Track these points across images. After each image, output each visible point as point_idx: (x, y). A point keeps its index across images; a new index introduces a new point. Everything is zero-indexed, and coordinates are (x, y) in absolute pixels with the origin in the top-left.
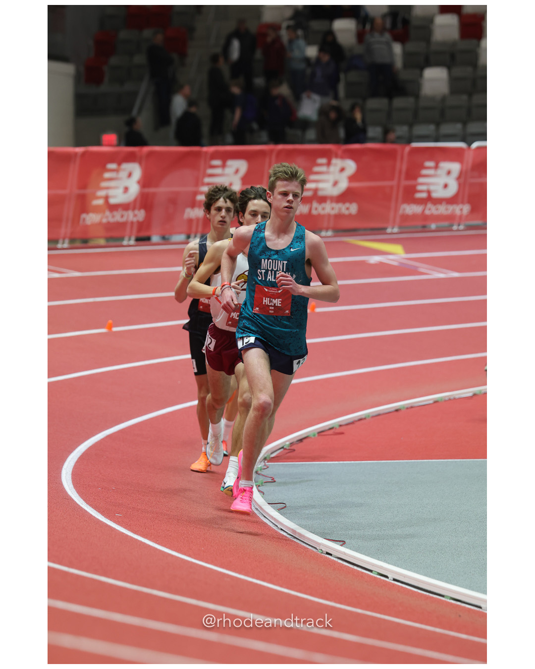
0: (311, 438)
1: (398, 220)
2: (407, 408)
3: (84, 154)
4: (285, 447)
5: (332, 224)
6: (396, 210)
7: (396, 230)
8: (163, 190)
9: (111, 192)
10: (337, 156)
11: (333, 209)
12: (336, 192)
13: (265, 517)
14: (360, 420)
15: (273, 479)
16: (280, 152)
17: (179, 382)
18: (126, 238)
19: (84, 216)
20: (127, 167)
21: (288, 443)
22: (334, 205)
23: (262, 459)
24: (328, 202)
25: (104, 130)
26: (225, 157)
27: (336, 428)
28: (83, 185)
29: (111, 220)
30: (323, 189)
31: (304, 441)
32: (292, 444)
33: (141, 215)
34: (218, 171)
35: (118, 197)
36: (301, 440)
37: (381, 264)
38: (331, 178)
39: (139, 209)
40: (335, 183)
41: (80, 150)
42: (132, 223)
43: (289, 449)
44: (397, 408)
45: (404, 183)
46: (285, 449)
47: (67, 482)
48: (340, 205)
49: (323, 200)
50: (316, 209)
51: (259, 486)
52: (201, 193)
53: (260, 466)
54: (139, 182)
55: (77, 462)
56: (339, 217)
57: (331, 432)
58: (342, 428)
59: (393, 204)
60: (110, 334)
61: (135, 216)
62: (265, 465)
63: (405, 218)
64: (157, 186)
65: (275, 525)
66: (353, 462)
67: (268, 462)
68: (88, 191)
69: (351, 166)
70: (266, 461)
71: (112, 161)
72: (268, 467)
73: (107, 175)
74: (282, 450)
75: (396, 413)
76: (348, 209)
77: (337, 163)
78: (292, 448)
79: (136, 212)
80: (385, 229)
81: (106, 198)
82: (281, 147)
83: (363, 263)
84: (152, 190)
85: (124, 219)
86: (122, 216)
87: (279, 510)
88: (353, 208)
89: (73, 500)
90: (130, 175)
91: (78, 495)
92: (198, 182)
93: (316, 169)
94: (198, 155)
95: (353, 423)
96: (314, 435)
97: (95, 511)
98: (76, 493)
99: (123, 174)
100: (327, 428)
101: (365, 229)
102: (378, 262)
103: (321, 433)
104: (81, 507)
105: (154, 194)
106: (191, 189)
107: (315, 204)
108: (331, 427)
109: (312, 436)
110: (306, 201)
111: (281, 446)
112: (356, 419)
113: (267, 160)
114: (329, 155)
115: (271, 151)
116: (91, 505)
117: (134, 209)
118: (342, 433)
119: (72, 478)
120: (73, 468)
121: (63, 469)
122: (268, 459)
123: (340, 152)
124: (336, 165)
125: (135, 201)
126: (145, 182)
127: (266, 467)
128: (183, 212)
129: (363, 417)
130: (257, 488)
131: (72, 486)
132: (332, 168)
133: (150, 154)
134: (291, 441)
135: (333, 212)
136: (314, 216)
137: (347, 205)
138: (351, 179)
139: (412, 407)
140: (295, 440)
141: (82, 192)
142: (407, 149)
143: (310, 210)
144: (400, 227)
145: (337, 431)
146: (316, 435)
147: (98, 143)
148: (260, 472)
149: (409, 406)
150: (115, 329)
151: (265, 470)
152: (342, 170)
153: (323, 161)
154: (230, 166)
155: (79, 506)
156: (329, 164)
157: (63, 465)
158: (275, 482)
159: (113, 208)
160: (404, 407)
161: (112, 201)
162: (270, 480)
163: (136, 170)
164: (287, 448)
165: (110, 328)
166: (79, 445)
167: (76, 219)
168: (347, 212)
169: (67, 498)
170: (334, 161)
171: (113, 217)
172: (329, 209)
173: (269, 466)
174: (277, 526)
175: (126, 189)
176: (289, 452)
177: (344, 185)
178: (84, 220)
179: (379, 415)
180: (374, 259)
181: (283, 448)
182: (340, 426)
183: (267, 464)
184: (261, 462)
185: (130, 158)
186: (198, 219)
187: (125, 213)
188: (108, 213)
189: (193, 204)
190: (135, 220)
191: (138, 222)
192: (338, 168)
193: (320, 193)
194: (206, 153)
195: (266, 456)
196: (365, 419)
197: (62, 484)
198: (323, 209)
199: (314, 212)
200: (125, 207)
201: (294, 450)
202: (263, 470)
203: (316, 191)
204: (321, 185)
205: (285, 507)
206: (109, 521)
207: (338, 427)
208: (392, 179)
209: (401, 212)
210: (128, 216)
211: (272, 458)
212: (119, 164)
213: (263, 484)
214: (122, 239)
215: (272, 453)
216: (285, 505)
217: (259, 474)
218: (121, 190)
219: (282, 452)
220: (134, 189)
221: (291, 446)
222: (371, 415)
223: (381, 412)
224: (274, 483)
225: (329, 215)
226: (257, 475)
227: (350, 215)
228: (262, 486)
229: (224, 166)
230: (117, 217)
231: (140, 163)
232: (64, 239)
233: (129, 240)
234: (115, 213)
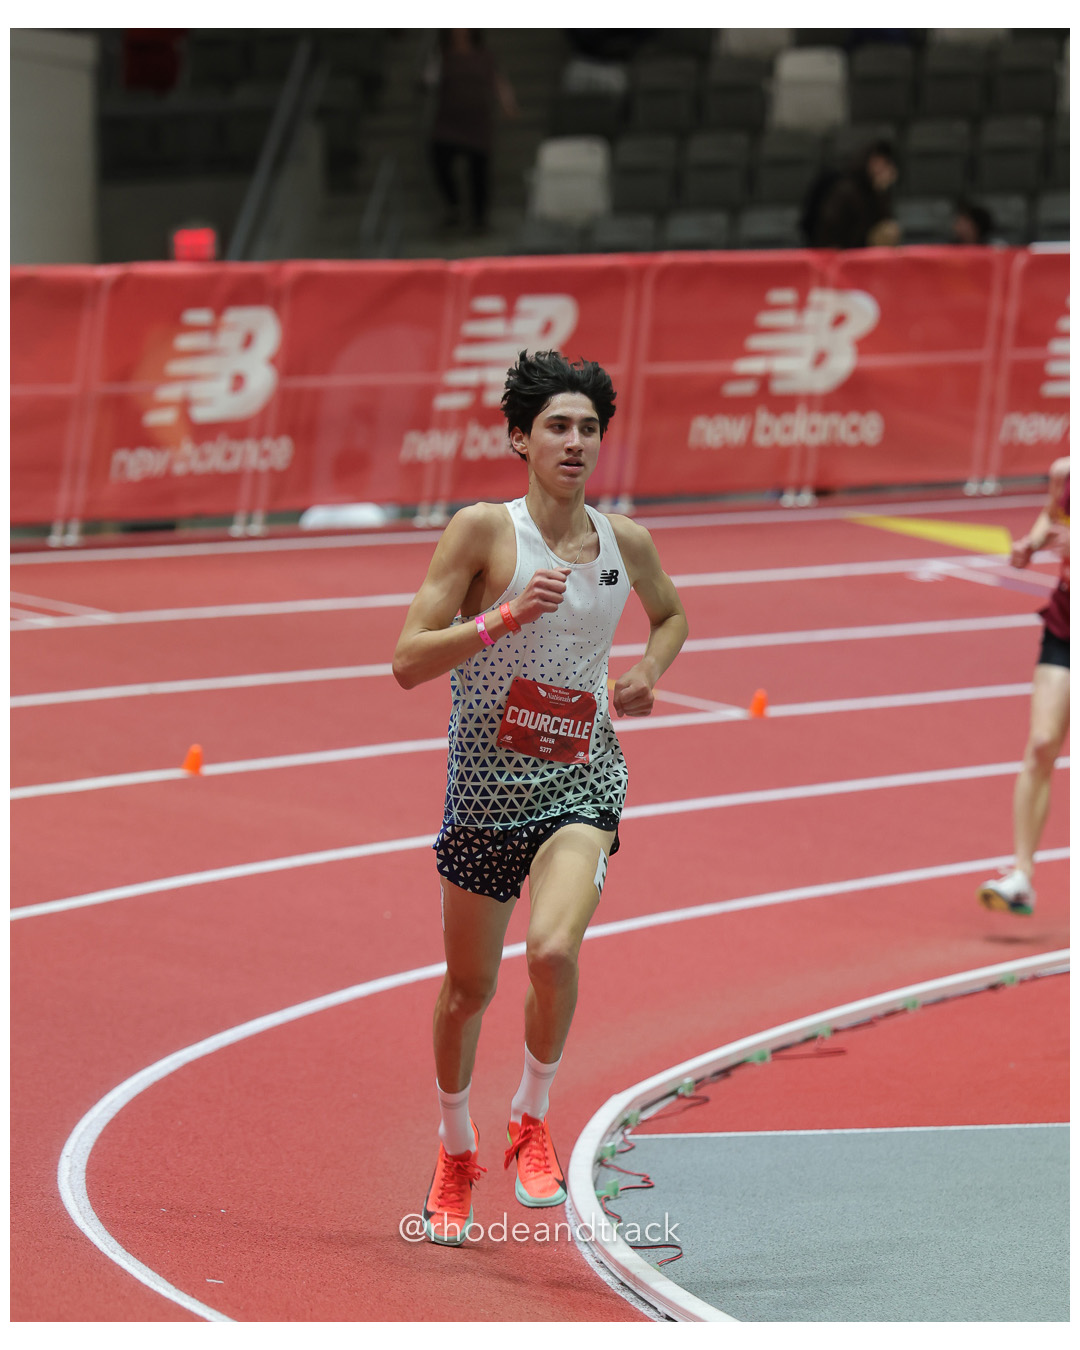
0: (753, 1065)
1: (996, 458)
2: (1022, 981)
3: (120, 283)
4: (681, 1091)
5: (811, 474)
6: (992, 429)
7: (990, 487)
8: (341, 382)
9: (197, 390)
10: (823, 283)
11: (813, 429)
12: (823, 381)
13: (622, 1284)
14: (891, 1014)
15: (646, 1180)
16: (666, 272)
17: (387, 915)
18: (240, 518)
19: (121, 456)
20: (240, 318)
21: (688, 1080)
22: (818, 419)
23: (618, 1124)
24: (801, 411)
25: (182, 217)
26: (513, 288)
27: (823, 1038)
28: (124, 372)
29: (199, 467)
30: (785, 376)
31: (735, 1073)
32: (699, 1083)
33: (280, 452)
34: (495, 327)
35: (216, 402)
36: (725, 1073)
37: (949, 582)
38: (808, 343)
39: (277, 435)
40: (820, 359)
41: (108, 272)
42: (256, 474)
43: (692, 1098)
44: (994, 981)
45: (1013, 354)
46: (683, 1097)
47: (73, 1193)
48: (834, 419)
49: (784, 404)
50: (767, 430)
51: (608, 1199)
52: (449, 390)
53: (610, 1144)
54: (274, 361)
55: (102, 1137)
56: (831, 451)
57: (810, 1048)
58: (842, 1037)
59: (982, 415)
60: (197, 783)
61: (265, 454)
62: (625, 1141)
63: (1017, 453)
64: (324, 370)
65: (651, 1306)
66: (868, 1130)
67: (632, 1134)
68: (133, 388)
69: (863, 310)
70: (628, 1131)
71: (198, 303)
72: (633, 1148)
73: (184, 342)
74: (672, 1099)
75: (992, 995)
76: (855, 429)
77: (825, 301)
78: (702, 1092)
79: (268, 443)
80: (961, 483)
81: (185, 405)
82: (667, 258)
83: (900, 579)
84: (311, 382)
85: (234, 465)
86: (228, 456)
87: (660, 1264)
88: (870, 428)
89: (88, 1242)
90: (248, 341)
91: (101, 1227)
92: (437, 359)
93: (766, 319)
94: (436, 284)
95: (870, 1022)
96: (763, 1058)
97: (149, 1272)
98: (97, 1221)
99: (229, 339)
100: (798, 1038)
101: (907, 485)
102: (941, 575)
103: (780, 1051)
104: (111, 1261)
105: (317, 395)
106: (419, 378)
107: (763, 418)
108: (808, 1034)
109: (755, 1059)
110: (740, 407)
111: (670, 1089)
112: (880, 1012)
113: (630, 298)
114: (800, 279)
115: (641, 272)
116: (137, 1255)
117: (260, 436)
118: (840, 1052)
119: (87, 1182)
120: (91, 1154)
121: (63, 1156)
122: (633, 1124)
123: (832, 273)
124: (820, 307)
125: (264, 413)
126: (291, 361)
127: (626, 1147)
128: (399, 442)
129: (899, 1006)
130: (602, 1205)
131: (86, 1202)
132: (810, 317)
133: (306, 281)
134: (699, 1076)
135: (813, 440)
136: (761, 450)
137: (854, 418)
138: (864, 345)
139: (1035, 978)
140: (709, 1072)
141: (116, 389)
142: (1020, 260)
143: (751, 433)
144: (1002, 477)
145: (826, 1046)
146: (769, 1059)
147: (164, 254)
148: (609, 1161)
149: (1027, 975)
150: (209, 770)
151: (626, 1154)
152: (839, 320)
153: (785, 296)
154: (529, 314)
155: (106, 1257)
156: (801, 305)
157: (62, 1145)
158: (652, 1187)
159: (205, 433)
160: (1012, 979)
161: (201, 414)
162: (638, 1182)
163: (265, 328)
164: (688, 1094)
165: (196, 767)
166: (107, 1091)
167: (100, 465)
168: (851, 439)
169: (71, 1235)
170: (817, 296)
171: (203, 457)
172: (802, 430)
173: (634, 1143)
174: (656, 1309)
175: (238, 382)
176: (692, 1106)
177: (843, 362)
178: (123, 467)
179: (943, 1000)
180: (931, 569)
181: (674, 1093)
182: (836, 1031)
183: (630, 1137)
184: (614, 1133)
185: (248, 294)
186: (438, 463)
187: (237, 448)
188: (187, 447)
189: (424, 419)
190: (264, 465)
191: (272, 472)
192: (828, 316)
193: (779, 387)
194: (459, 277)
195: (626, 1116)
196: (904, 1011)
197: (56, 1198)
198: (787, 430)
199: (761, 440)
200: (236, 430)
201: (706, 1100)
202: (617, 1156)
203: (765, 380)
204: (779, 365)
205: (680, 1256)
206: (186, 1297)
207: (827, 1035)
208: (979, 344)
209: (1003, 436)
210: (245, 454)
211: (644, 1121)
212: (219, 312)
213: (619, 1194)
214: (228, 520)
215: (644, 1109)
216: (678, 1251)
217: (608, 1167)
218: (223, 385)
219: (670, 1106)
220: (262, 380)
221: (697, 1089)
222: (920, 1001)
223: (950, 993)
224: (650, 1190)
225: (804, 449)
226: (603, 1168)
227: (862, 447)
228: (617, 1198)
229: (510, 313)
230: (215, 458)
231: (276, 307)
232: (67, 521)
233: (249, 522)
234: (208, 447)
